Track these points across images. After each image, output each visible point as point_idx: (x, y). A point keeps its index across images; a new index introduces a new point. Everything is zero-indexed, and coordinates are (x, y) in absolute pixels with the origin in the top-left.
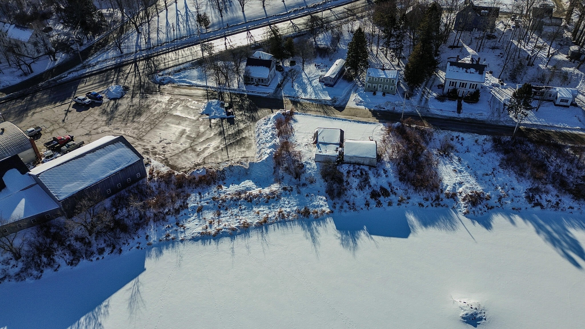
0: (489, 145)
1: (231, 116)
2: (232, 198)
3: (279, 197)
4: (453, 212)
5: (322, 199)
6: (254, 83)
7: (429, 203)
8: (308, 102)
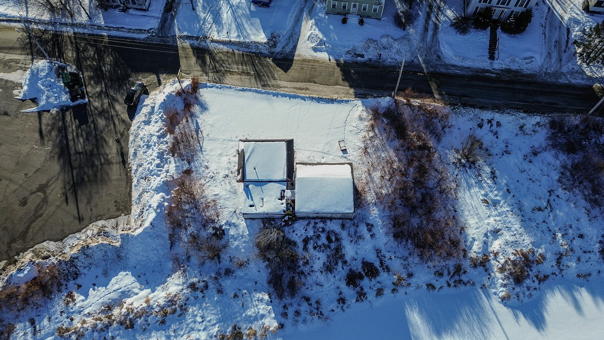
0: (542, 135)
1: (80, 101)
2: (95, 326)
3: (184, 309)
4: (483, 296)
5: (261, 300)
6: (119, 6)
7: (442, 281)
8: (225, 48)
